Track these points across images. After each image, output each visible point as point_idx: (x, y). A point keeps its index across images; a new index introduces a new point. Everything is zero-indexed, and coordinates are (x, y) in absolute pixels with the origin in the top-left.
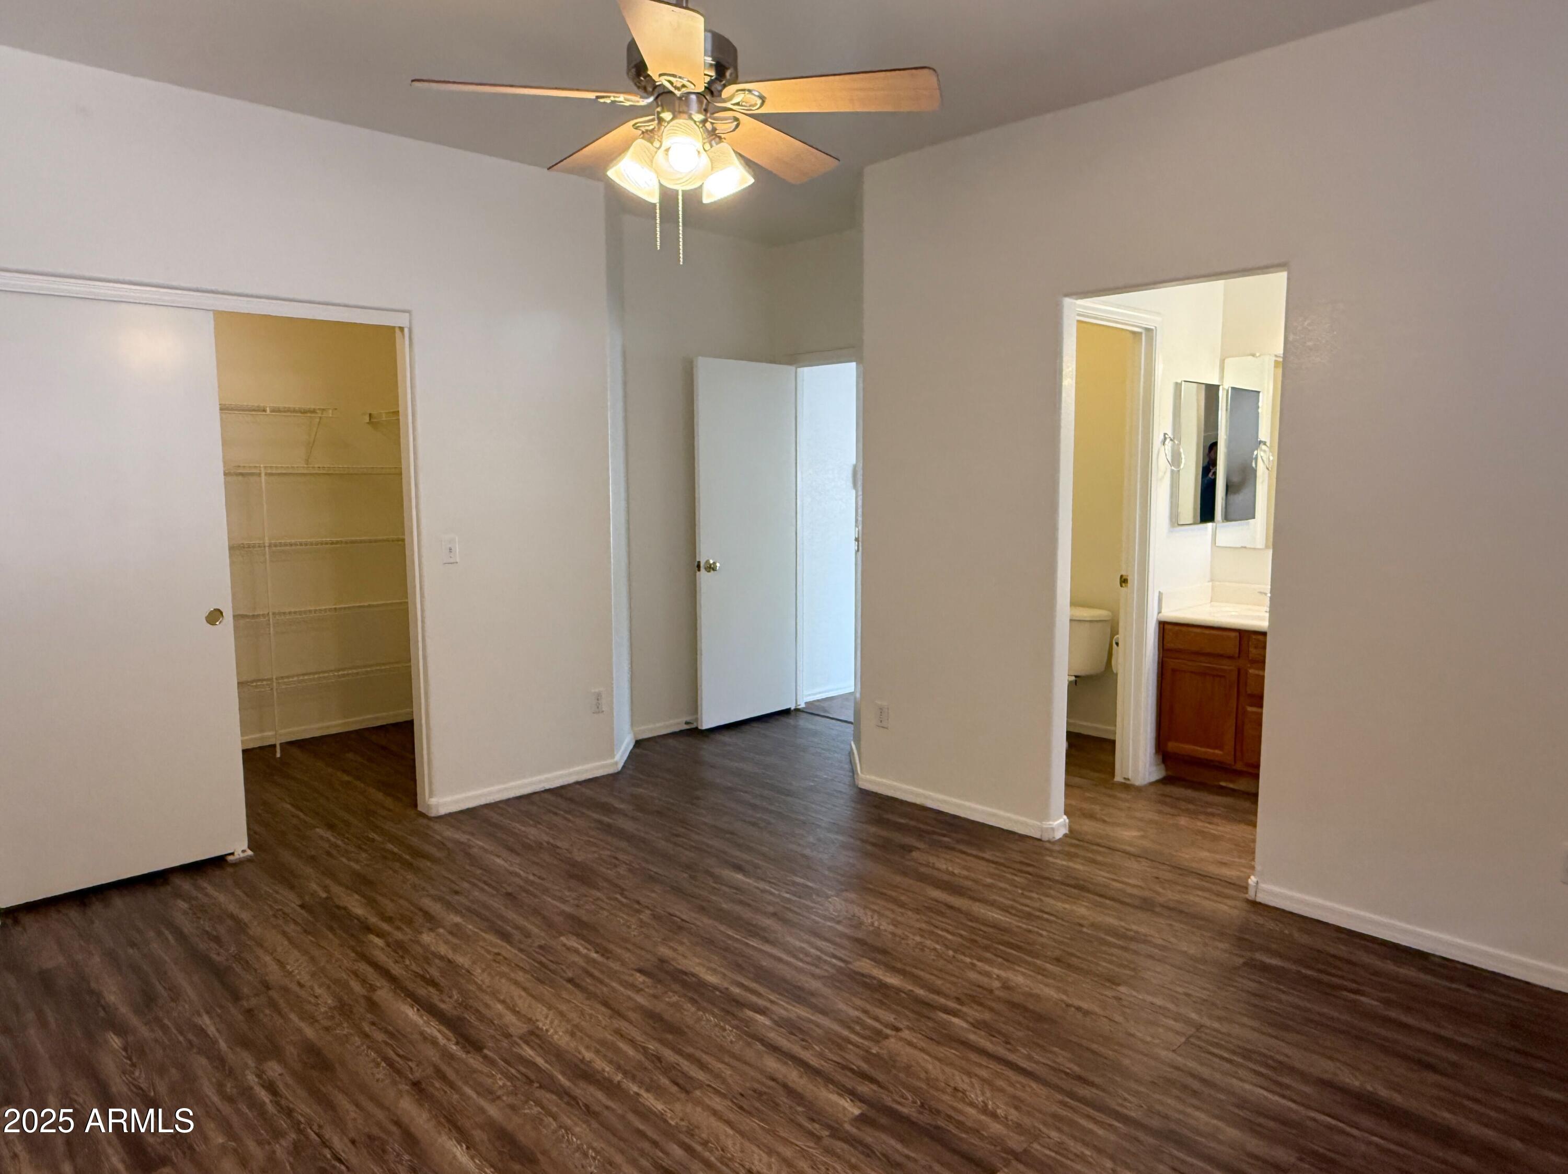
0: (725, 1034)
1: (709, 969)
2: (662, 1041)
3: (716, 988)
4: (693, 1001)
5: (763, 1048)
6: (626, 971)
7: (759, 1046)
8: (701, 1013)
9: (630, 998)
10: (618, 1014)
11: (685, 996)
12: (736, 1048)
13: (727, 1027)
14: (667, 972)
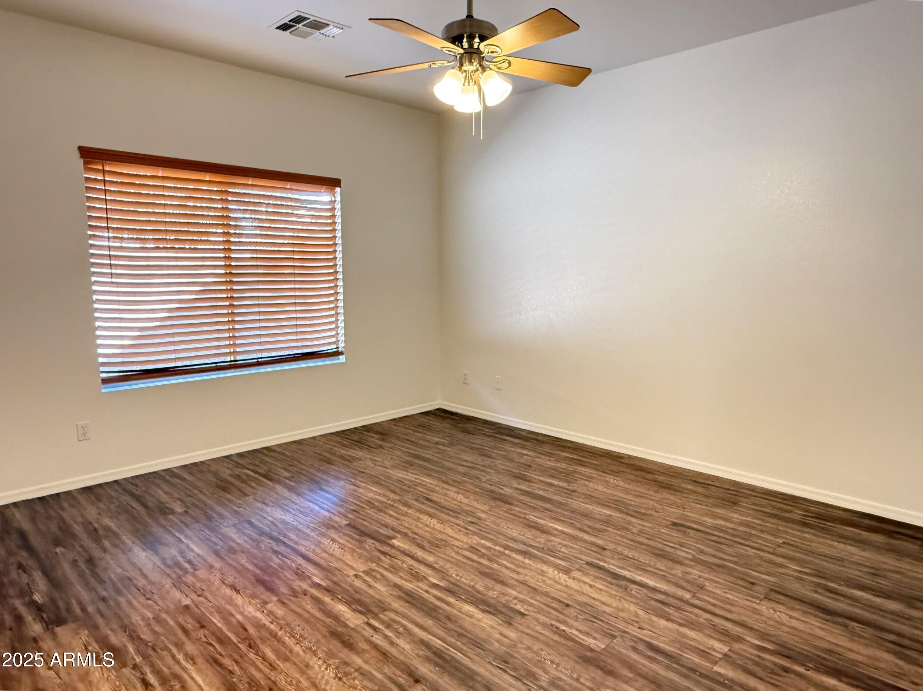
0: (456, 572)
1: (471, 617)
2: (492, 568)
3: (465, 601)
4: (478, 592)
5: (434, 565)
6: (532, 614)
7: (436, 566)
8: (472, 584)
9: (519, 593)
10: (523, 583)
11: (484, 595)
12: (448, 566)
13: (455, 576)
14: (502, 613)
